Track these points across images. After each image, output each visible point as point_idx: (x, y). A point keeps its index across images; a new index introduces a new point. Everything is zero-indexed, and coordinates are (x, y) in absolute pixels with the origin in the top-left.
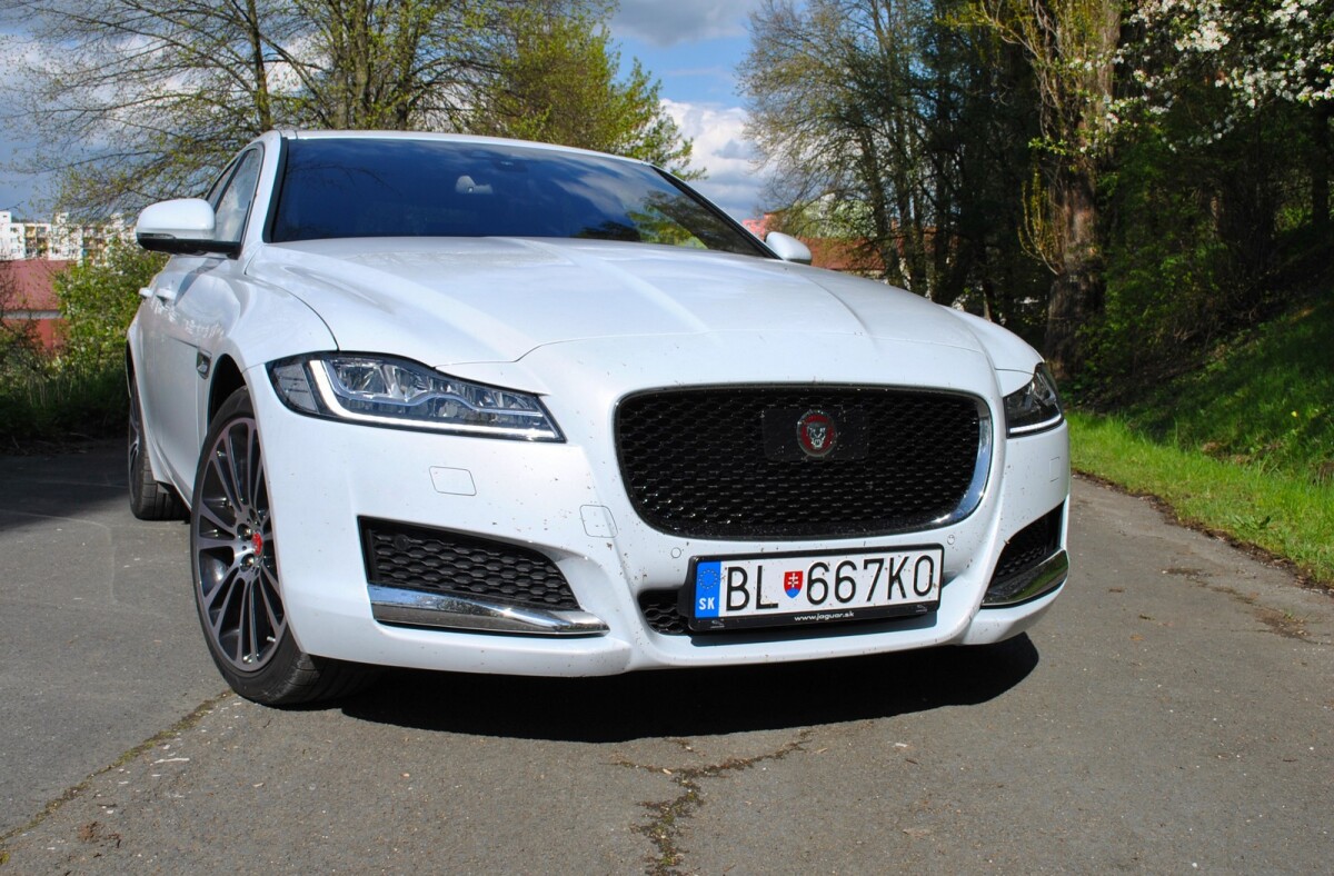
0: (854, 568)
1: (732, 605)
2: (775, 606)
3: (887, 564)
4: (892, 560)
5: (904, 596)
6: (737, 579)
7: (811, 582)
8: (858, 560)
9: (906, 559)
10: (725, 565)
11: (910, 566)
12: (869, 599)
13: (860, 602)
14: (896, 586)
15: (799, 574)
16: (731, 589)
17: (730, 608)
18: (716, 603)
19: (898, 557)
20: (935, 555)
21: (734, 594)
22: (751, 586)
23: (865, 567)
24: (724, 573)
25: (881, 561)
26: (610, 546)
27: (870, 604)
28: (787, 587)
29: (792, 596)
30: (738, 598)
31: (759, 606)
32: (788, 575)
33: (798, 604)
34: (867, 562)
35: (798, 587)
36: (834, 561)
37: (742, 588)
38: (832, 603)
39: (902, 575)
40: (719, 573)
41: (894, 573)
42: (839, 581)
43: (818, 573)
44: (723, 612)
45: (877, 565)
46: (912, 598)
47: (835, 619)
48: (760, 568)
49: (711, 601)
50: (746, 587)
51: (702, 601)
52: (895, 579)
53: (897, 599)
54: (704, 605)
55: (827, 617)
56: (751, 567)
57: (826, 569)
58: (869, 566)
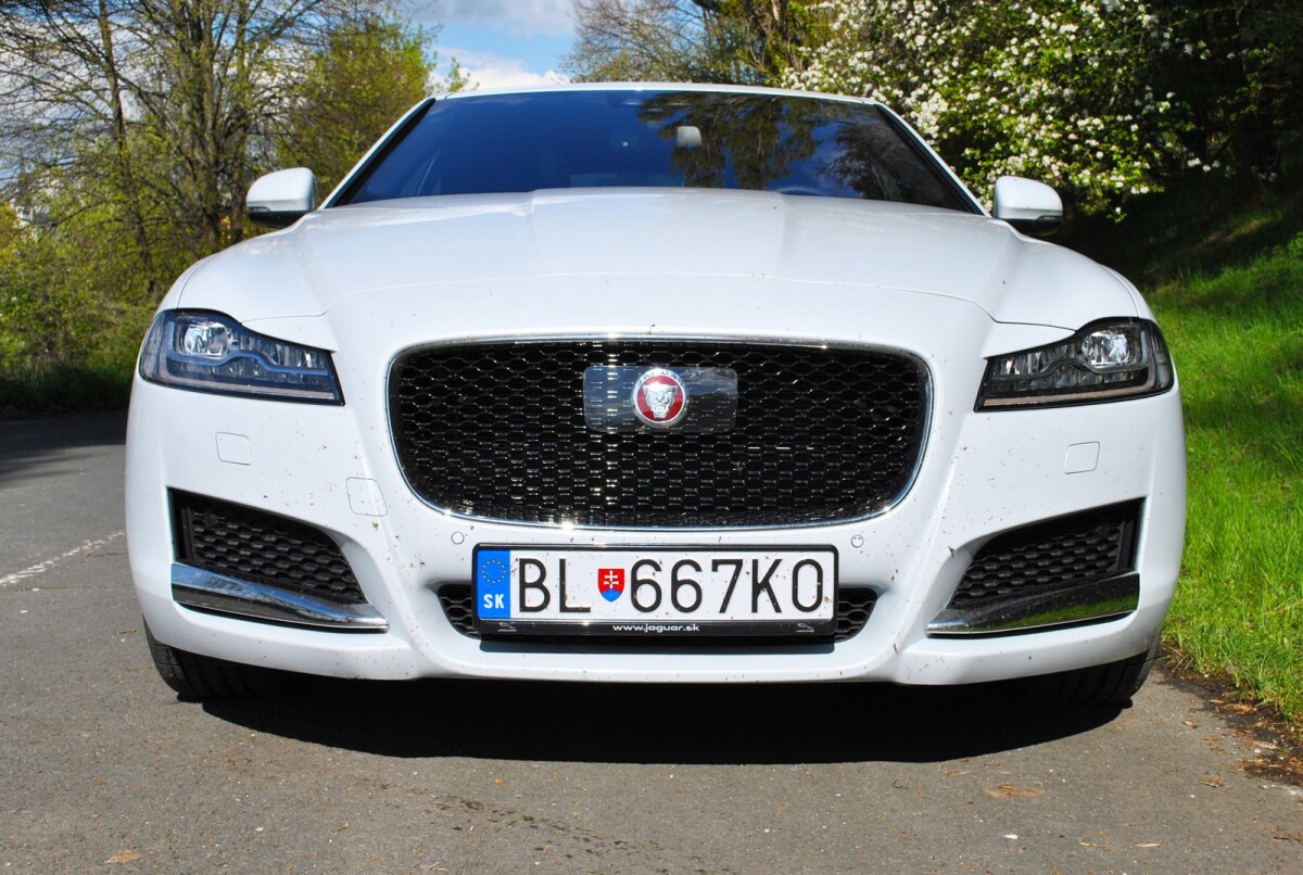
0: (698, 568)
1: (528, 605)
2: (587, 610)
3: (747, 567)
4: (755, 562)
5: (778, 609)
6: (532, 574)
7: (636, 584)
8: (705, 559)
9: (777, 563)
10: (515, 555)
11: (785, 570)
12: (723, 610)
13: (709, 613)
14: (764, 596)
15: (620, 573)
16: (524, 585)
17: (523, 608)
18: (506, 600)
19: (765, 560)
20: (825, 559)
21: (528, 591)
22: (552, 583)
23: (715, 569)
24: (515, 566)
25: (739, 563)
26: (376, 526)
27: (726, 617)
28: (603, 589)
29: (611, 600)
30: (534, 597)
31: (563, 609)
32: (603, 573)
33: (619, 611)
34: (716, 564)
35: (619, 589)
36: (668, 560)
37: (539, 584)
38: (667, 613)
39: (773, 581)
40: (508, 566)
41: (760, 580)
42: (676, 584)
43: (645, 573)
44: (516, 614)
45: (733, 567)
46: (789, 613)
47: (671, 631)
48: (562, 562)
49: (499, 599)
50: (545, 584)
51: (487, 597)
52: (760, 586)
53: (766, 613)
54: (490, 602)
55: (660, 630)
56: (550, 560)
57: (657, 568)
58: (720, 567)
